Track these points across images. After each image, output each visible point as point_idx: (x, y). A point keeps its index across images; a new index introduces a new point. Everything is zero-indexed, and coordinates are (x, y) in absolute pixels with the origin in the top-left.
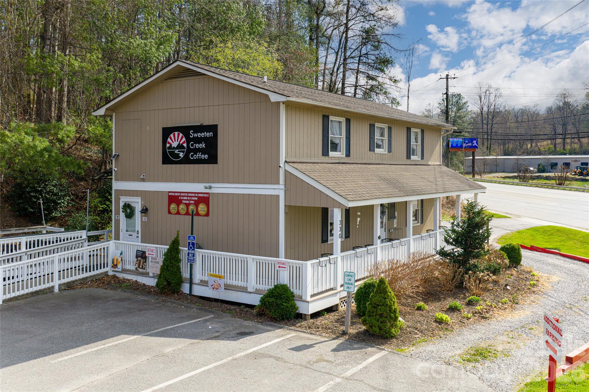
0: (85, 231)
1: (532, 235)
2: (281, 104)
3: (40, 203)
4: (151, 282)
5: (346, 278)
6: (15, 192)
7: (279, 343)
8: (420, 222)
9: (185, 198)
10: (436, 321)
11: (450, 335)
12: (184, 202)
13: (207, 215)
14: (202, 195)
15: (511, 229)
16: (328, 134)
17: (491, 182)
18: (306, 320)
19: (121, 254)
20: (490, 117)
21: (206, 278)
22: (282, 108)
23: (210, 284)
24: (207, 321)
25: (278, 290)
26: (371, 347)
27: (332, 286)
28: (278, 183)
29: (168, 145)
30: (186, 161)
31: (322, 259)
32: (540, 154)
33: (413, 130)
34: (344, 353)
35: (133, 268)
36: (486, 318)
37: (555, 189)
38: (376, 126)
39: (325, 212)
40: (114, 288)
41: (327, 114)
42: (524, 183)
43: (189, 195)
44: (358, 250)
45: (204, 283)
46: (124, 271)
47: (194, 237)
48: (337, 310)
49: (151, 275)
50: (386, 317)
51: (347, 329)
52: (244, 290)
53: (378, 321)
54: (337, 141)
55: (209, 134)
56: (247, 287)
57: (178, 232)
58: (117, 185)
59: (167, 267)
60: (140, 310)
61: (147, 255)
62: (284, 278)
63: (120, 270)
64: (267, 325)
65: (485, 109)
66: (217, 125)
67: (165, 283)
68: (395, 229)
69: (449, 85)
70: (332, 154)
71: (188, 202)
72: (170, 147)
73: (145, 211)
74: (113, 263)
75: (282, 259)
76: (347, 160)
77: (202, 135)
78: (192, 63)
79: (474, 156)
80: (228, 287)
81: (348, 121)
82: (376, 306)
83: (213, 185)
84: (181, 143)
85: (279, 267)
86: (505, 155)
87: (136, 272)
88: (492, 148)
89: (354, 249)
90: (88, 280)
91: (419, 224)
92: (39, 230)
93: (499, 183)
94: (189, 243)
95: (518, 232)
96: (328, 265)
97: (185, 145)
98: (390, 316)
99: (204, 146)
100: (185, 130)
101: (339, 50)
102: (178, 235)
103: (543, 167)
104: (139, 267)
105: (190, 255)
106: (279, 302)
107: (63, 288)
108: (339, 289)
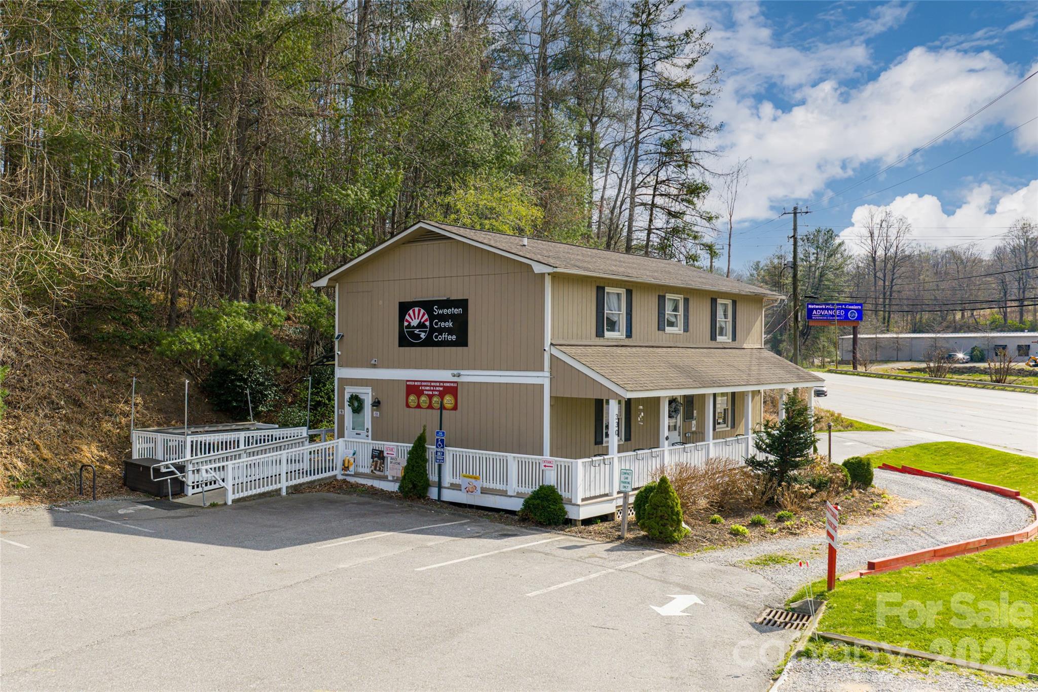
0: (305, 428)
1: (916, 455)
2: (546, 276)
3: (246, 394)
4: (393, 487)
5: (623, 476)
6: (213, 381)
7: (547, 543)
8: (730, 425)
9: (428, 388)
10: (731, 533)
11: (745, 546)
12: (426, 392)
13: (455, 408)
14: (448, 385)
15: (885, 445)
16: (604, 309)
17: (881, 378)
18: (576, 526)
19: (354, 454)
20: (889, 266)
21: (457, 481)
22: (548, 281)
23: (463, 488)
24: (465, 524)
25: (545, 491)
26: (649, 550)
27: (607, 492)
28: (542, 370)
29: (406, 324)
30: (429, 342)
31: (594, 459)
32: (976, 330)
33: (719, 301)
34: (619, 553)
35: (367, 471)
36: (795, 534)
37: (988, 388)
38: (667, 297)
39: (599, 406)
40: (349, 493)
41: (602, 285)
42: (938, 379)
43: (432, 384)
44: (639, 452)
45: (455, 487)
46: (357, 475)
47: (443, 433)
48: (613, 520)
49: (390, 478)
50: (667, 520)
51: (623, 533)
52: (504, 493)
53: (658, 524)
54: (615, 319)
55: (457, 311)
56: (507, 491)
57: (425, 426)
58: (341, 373)
59: (413, 468)
60: (387, 513)
61: (385, 454)
62: (551, 479)
63: (353, 473)
64: (532, 530)
65: (880, 252)
66: (467, 300)
67: (411, 486)
68: (693, 433)
69: (798, 224)
70: (608, 334)
71: (431, 393)
72: (409, 326)
73: (376, 404)
74: (344, 465)
75: (547, 456)
76: (628, 342)
77: (449, 311)
78: (437, 225)
79: (855, 334)
80: (484, 491)
81: (629, 293)
82: (655, 507)
83: (462, 372)
84: (422, 321)
85: (545, 466)
86: (914, 332)
87: (372, 476)
88: (892, 321)
89: (634, 451)
90: (316, 484)
91: (729, 429)
92: (247, 426)
93: (895, 379)
94: (437, 439)
95: (895, 450)
96: (602, 465)
97: (427, 323)
98: (672, 518)
99: (451, 324)
100: (427, 305)
101: (623, 175)
102: (424, 430)
103: (981, 351)
104: (375, 469)
105: (439, 454)
106: (545, 504)
107: (290, 491)
108: (615, 495)
